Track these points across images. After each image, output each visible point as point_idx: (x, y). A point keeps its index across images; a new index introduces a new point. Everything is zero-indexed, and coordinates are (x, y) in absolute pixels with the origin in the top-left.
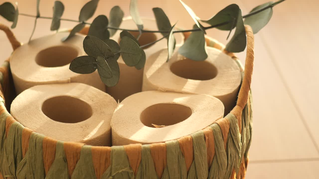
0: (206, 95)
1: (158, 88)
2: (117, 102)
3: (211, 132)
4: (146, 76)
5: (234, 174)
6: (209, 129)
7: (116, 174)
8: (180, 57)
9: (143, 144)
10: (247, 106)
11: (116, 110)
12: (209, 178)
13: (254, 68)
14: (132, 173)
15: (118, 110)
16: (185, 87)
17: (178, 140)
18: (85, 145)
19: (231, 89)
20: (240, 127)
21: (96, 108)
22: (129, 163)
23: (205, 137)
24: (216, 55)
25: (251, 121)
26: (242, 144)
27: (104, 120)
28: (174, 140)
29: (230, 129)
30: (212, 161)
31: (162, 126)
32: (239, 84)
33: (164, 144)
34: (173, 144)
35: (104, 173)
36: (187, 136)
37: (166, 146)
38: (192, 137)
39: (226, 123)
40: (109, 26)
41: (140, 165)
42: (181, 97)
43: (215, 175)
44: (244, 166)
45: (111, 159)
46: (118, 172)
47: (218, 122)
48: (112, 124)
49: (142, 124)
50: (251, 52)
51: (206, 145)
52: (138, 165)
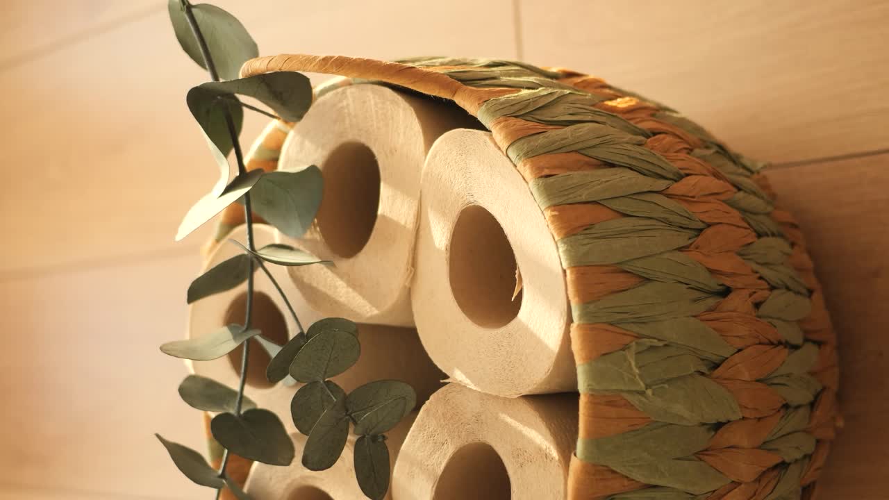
0: (423, 172)
1: (405, 287)
2: (446, 384)
3: (532, 161)
4: (371, 317)
5: (607, 105)
6: (525, 166)
7: (642, 380)
8: (314, 234)
9: (570, 320)
10: (453, 74)
11: (472, 386)
12: (630, 165)
13: (366, 57)
14: (637, 343)
15: (473, 382)
16: (403, 223)
17: (557, 238)
18: (575, 455)
19: (404, 109)
20: (504, 92)
21: (464, 433)
22: (616, 351)
23: (545, 177)
24: (302, 143)
25: (475, 63)
26: (541, 86)
27: (497, 413)
28: (557, 248)
29: (516, 117)
30: (592, 160)
31: (517, 276)
32: (388, 91)
33: (568, 272)
34: (567, 252)
35: (637, 407)
36: (547, 218)
37: (575, 267)
38: (549, 207)
39: (506, 127)
40: (233, 411)
41: (620, 326)
42: (430, 232)
43: (623, 152)
44: (579, 80)
45: (607, 393)
46: (637, 377)
47: (504, 145)
48: (514, 394)
49: (513, 322)
50: (326, 64)
51: (562, 173)
52: (618, 330)
